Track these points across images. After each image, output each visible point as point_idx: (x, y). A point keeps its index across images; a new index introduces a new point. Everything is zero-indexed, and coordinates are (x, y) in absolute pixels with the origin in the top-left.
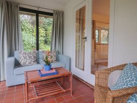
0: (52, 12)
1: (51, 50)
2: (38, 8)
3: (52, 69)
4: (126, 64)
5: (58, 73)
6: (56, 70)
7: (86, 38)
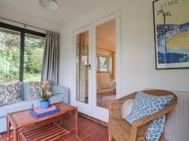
0: (44, 32)
1: (42, 80)
2: (25, 25)
3: (50, 106)
4: (136, 93)
5: (59, 110)
6: (57, 107)
7: (90, 66)
